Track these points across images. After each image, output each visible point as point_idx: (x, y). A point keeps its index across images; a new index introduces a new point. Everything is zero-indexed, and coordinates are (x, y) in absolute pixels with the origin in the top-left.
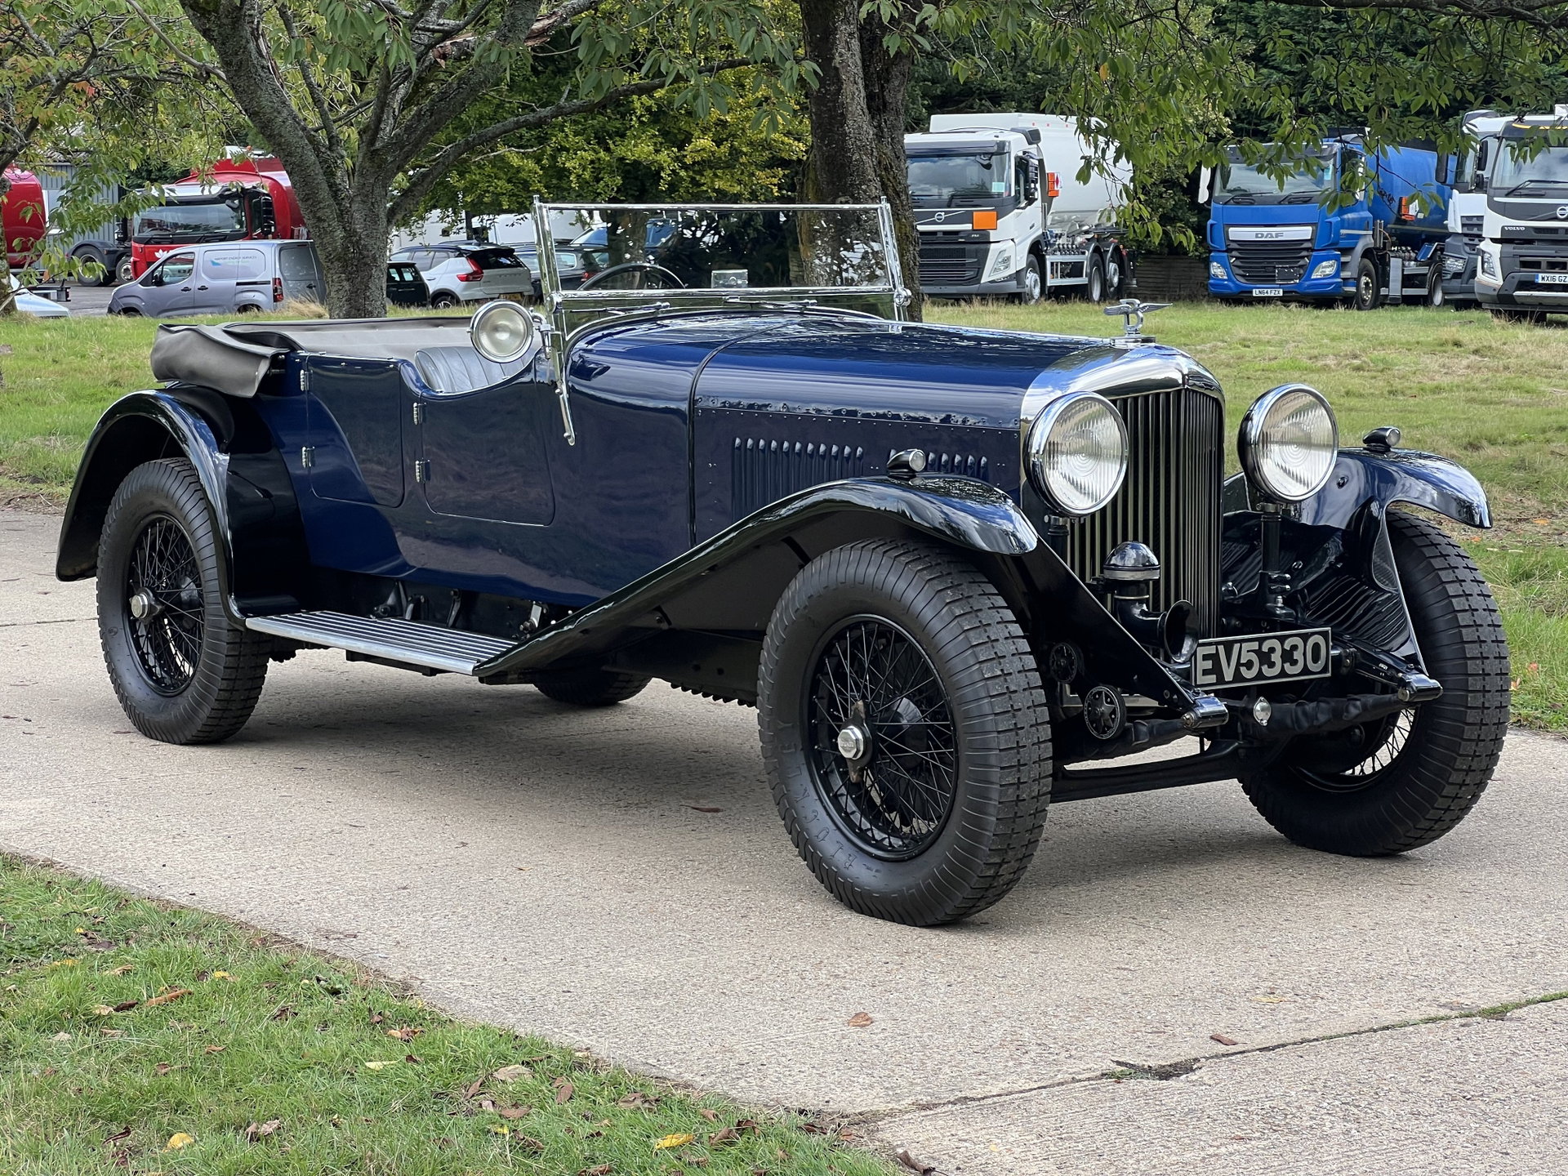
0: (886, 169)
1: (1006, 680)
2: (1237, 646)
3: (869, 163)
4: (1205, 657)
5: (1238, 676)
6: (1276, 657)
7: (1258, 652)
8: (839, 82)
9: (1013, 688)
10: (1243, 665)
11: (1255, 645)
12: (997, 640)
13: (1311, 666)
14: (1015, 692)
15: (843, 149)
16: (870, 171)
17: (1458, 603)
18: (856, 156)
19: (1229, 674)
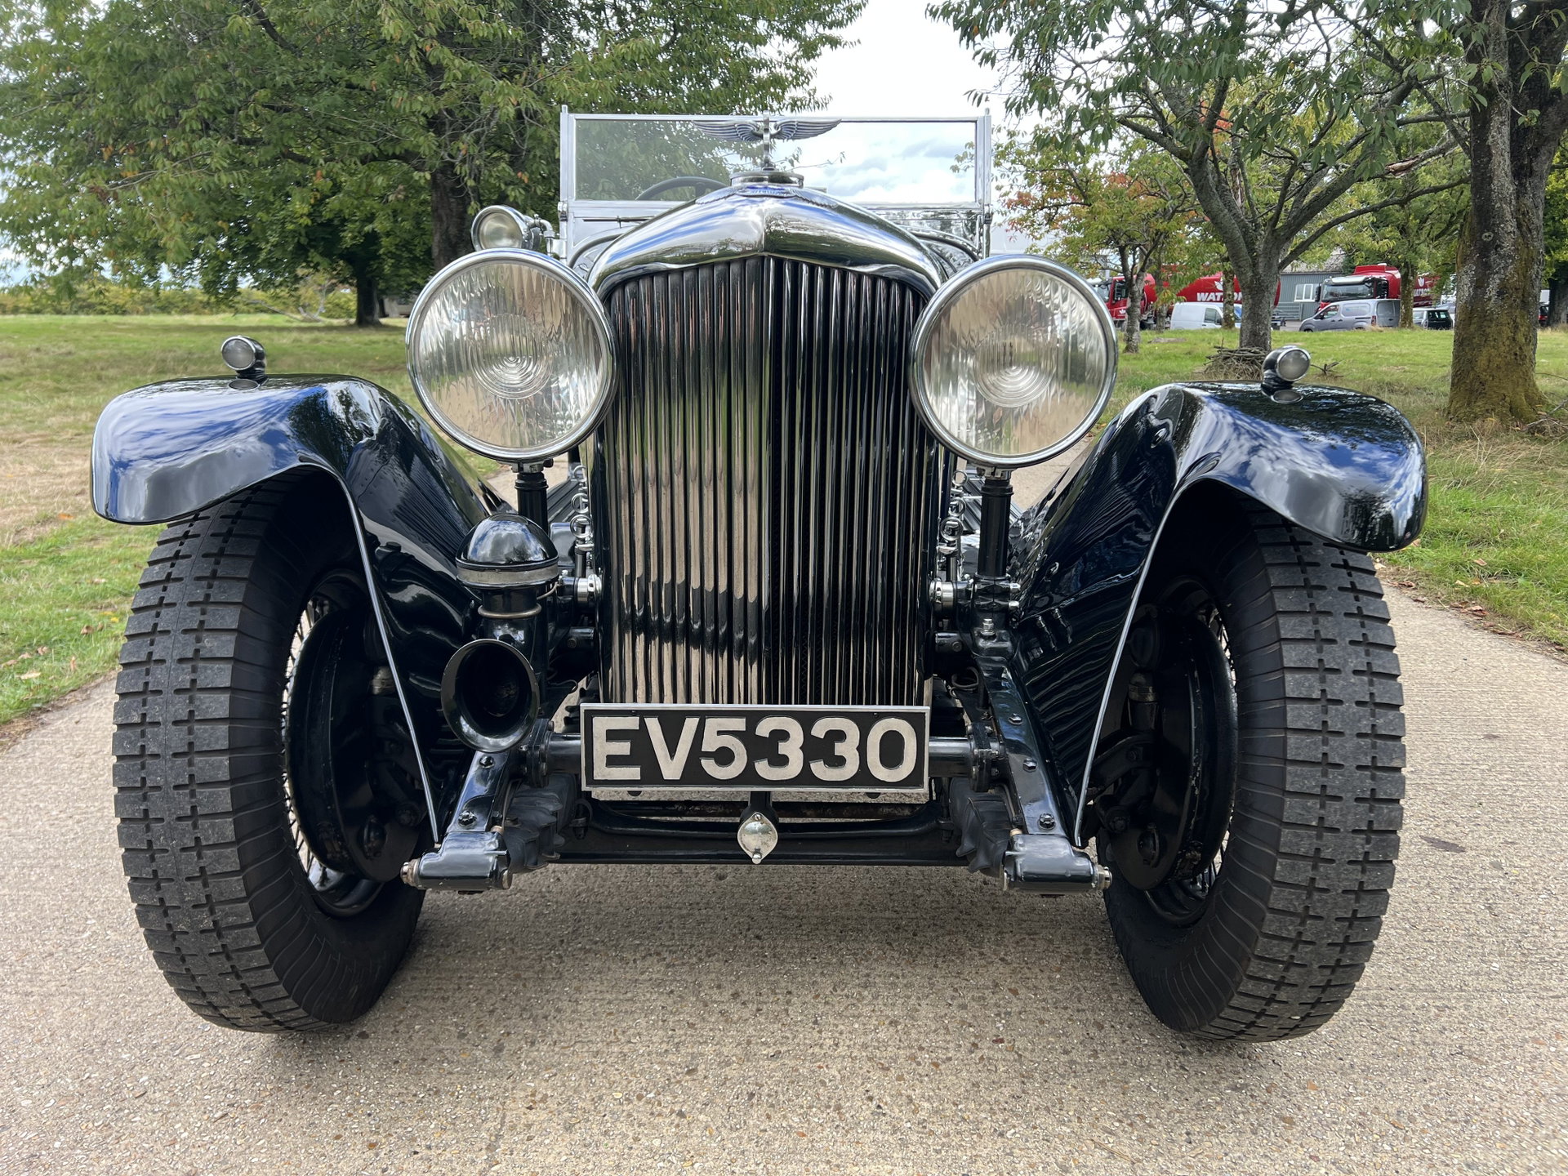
0: (1523, 214)
1: (143, 734)
2: (691, 724)
3: (1508, 210)
4: (612, 735)
5: (693, 773)
6: (793, 749)
7: (747, 737)
8: (1490, 155)
9: (152, 748)
10: (708, 755)
11: (740, 724)
12: (162, 661)
13: (879, 772)
14: (156, 756)
15: (1489, 199)
16: (1508, 216)
17: (1299, 684)
18: (1498, 205)
19: (672, 768)
